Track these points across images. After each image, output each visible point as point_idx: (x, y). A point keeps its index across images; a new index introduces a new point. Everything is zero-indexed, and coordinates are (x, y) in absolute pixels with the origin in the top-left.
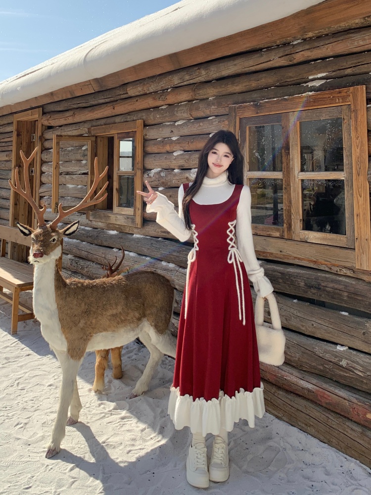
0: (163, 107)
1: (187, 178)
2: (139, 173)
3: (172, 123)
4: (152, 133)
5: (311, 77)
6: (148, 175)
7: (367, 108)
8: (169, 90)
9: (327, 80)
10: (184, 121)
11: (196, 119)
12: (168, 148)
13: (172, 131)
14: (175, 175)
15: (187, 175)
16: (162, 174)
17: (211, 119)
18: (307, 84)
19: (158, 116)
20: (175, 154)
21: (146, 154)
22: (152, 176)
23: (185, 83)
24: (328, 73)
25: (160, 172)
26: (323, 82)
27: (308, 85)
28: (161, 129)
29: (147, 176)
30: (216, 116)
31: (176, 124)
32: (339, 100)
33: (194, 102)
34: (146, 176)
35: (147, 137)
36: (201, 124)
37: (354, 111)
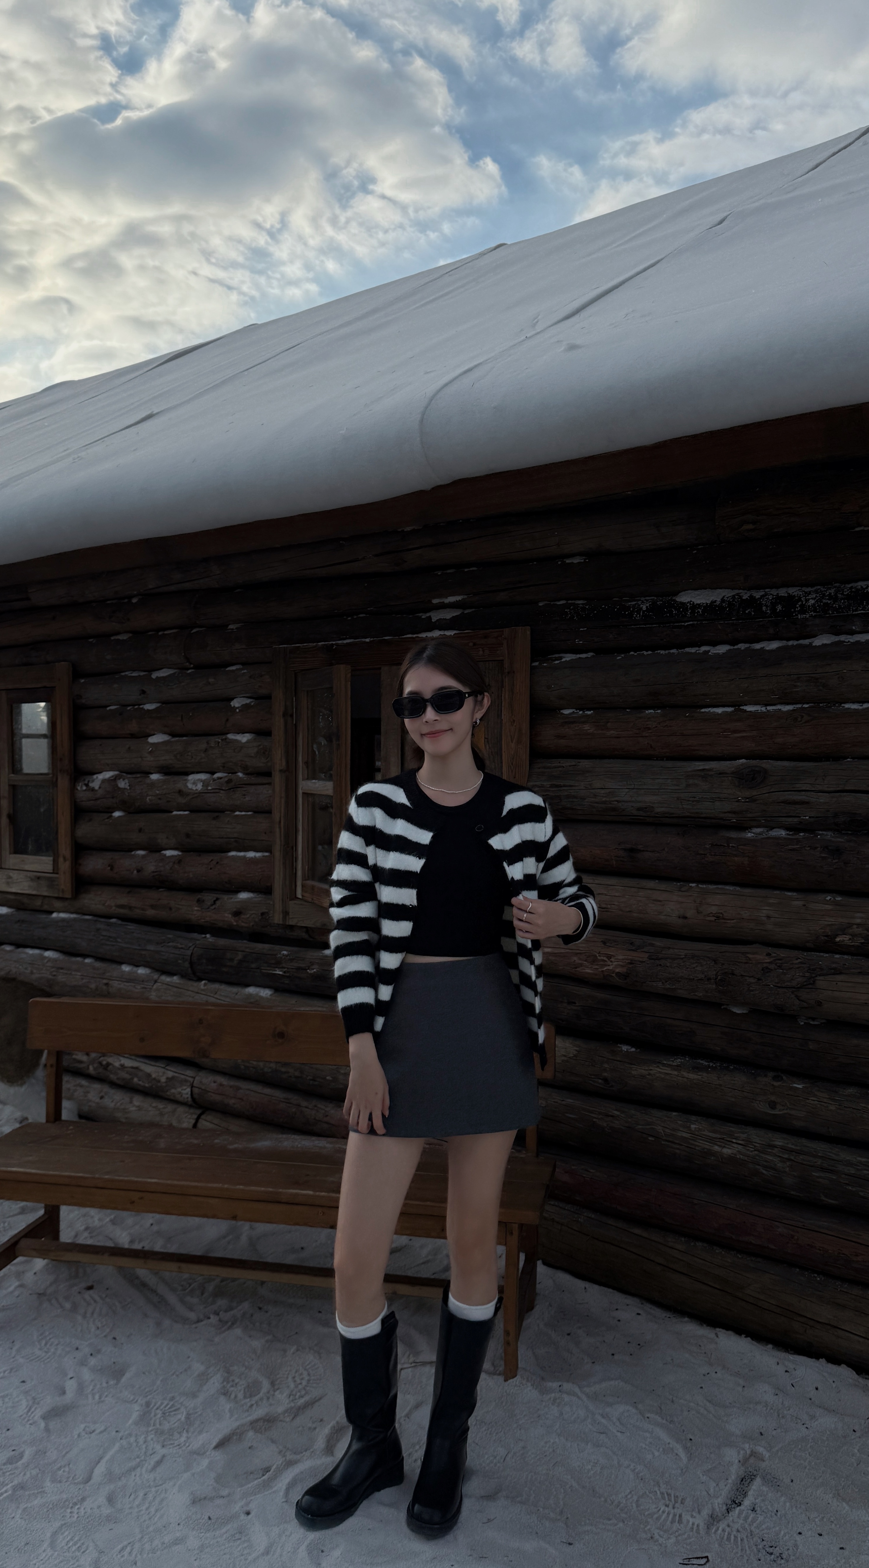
0: (120, 637)
1: (180, 792)
2: (63, 782)
3: (142, 674)
4: (94, 693)
5: (435, 601)
6: (87, 785)
7: (533, 668)
8: (134, 600)
9: (464, 609)
10: (171, 672)
11: (199, 667)
12: (133, 727)
13: (143, 692)
14: (153, 784)
15: (180, 786)
16: (122, 784)
17: (233, 671)
18: (428, 615)
19: (108, 657)
20: (152, 740)
21: (79, 737)
22: (97, 788)
23: (173, 588)
24: (466, 597)
25: (115, 779)
26: (456, 613)
27: (430, 618)
28: (116, 686)
29: (84, 788)
30: (243, 664)
31: (154, 675)
32: (483, 651)
33: (194, 631)
34: (81, 787)
35: (83, 701)
36: (211, 680)
37: (508, 673)
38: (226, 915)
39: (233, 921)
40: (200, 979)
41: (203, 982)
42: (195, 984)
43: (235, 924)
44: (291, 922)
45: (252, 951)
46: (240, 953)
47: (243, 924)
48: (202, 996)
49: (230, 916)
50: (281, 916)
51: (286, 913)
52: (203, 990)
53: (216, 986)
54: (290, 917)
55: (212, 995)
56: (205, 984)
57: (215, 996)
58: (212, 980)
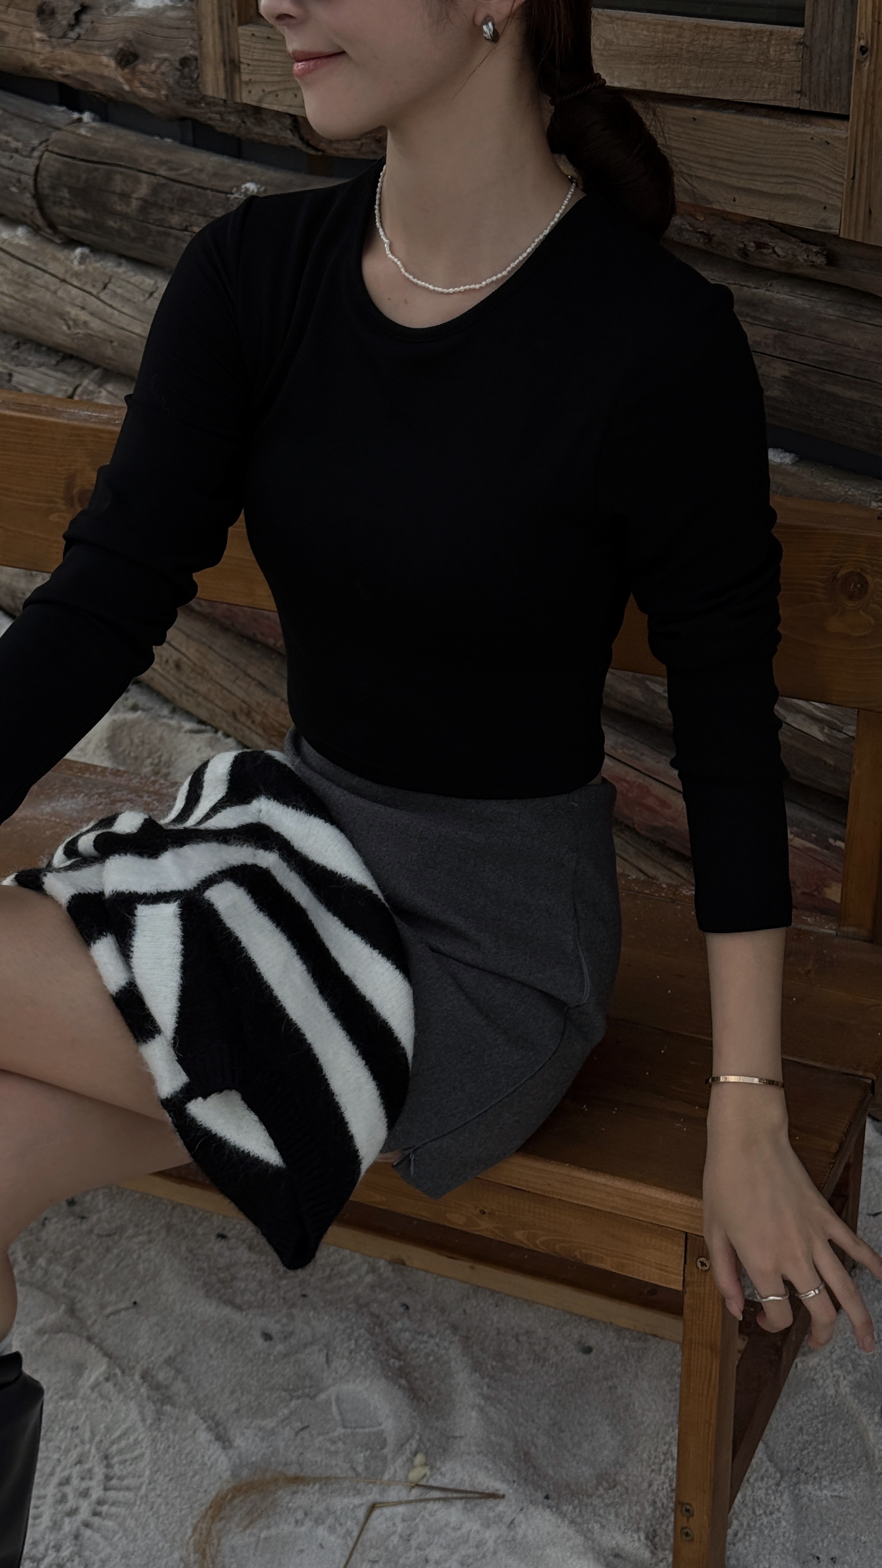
38: (105, 60)
39: (121, 80)
40: (71, 243)
41: (78, 251)
42: (61, 254)
43: (127, 88)
44: (248, 97)
45: (172, 174)
46: (144, 177)
47: (144, 91)
48: (74, 291)
49: (113, 63)
50: (221, 76)
51: (232, 65)
52: (76, 275)
53: (108, 265)
54: (245, 78)
55: (94, 292)
56: (83, 259)
57: (102, 296)
58: (96, 249)
